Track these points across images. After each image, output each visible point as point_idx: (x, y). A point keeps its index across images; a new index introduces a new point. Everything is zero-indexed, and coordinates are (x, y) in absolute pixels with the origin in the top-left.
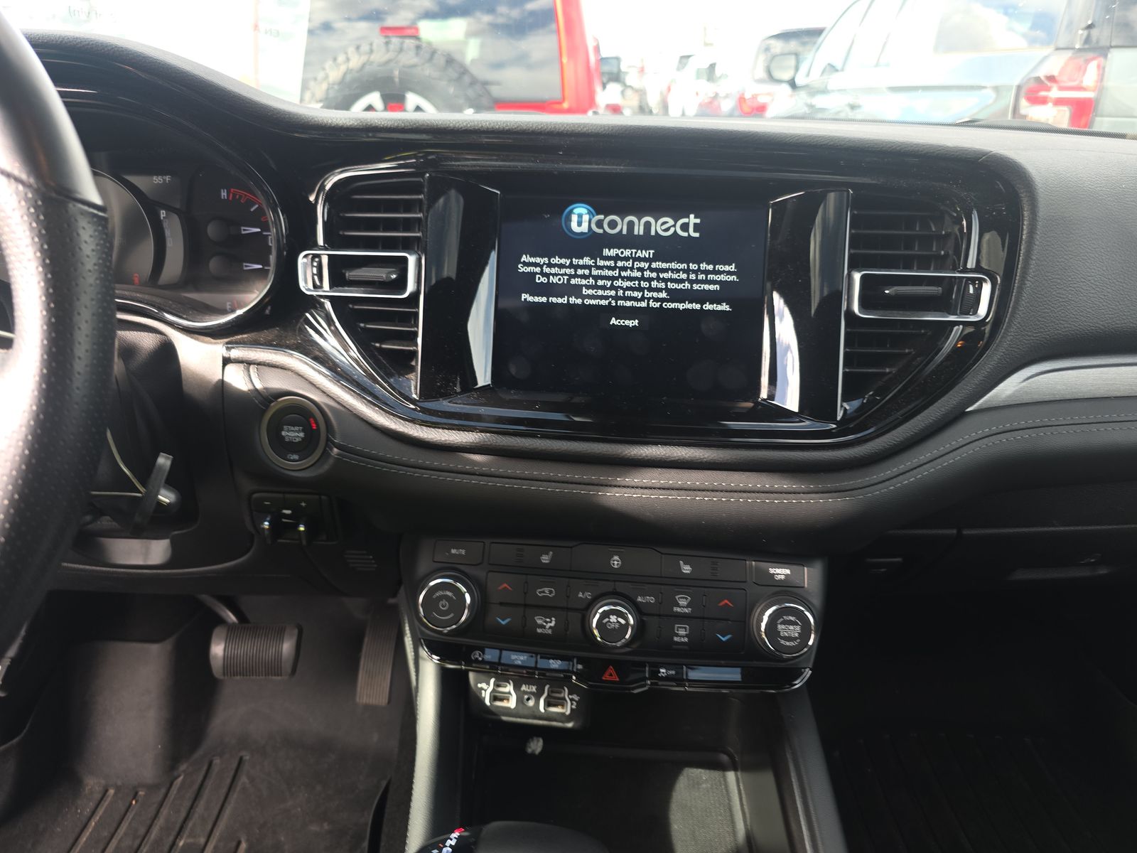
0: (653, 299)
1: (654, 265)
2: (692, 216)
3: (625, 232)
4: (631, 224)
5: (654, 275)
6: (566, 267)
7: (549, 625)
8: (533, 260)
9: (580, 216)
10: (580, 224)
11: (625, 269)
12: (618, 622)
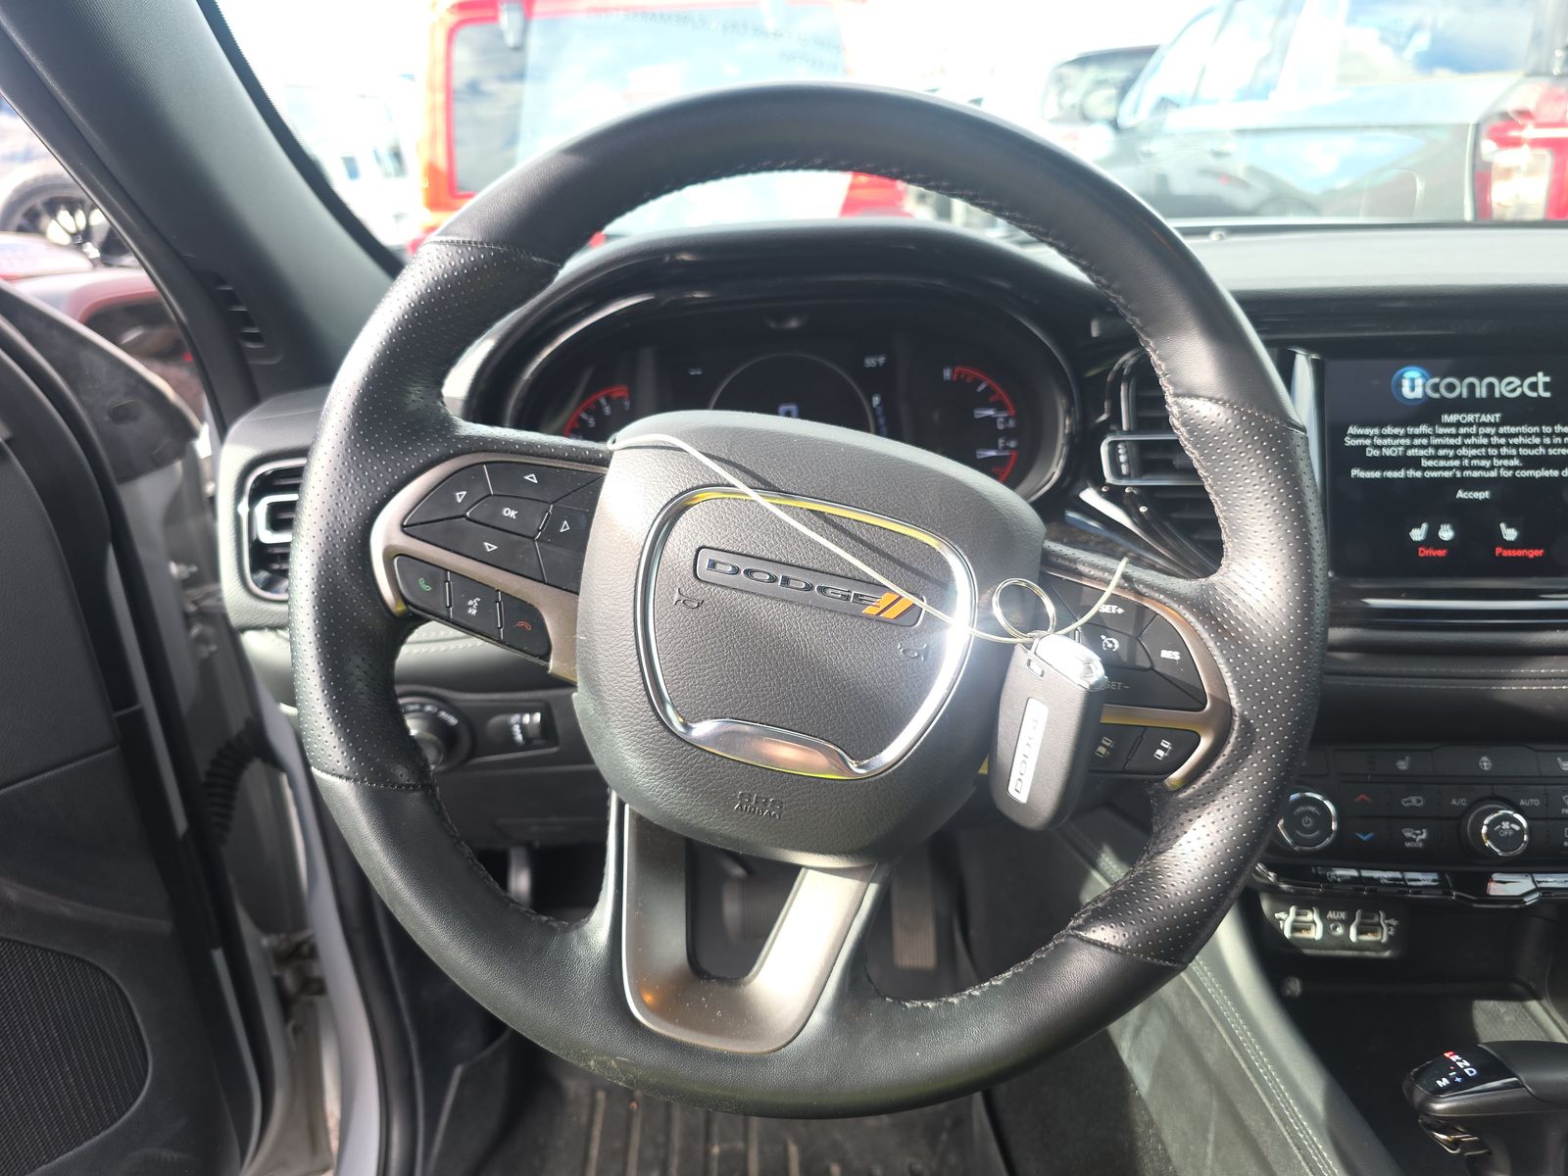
0: (1505, 468)
1: (1502, 430)
2: (1540, 374)
3: (1465, 395)
4: (1472, 387)
5: (1503, 441)
6: (1401, 437)
7: (1420, 837)
8: (1361, 431)
9: (1413, 380)
10: (1413, 388)
11: (1468, 436)
12: (1511, 828)
